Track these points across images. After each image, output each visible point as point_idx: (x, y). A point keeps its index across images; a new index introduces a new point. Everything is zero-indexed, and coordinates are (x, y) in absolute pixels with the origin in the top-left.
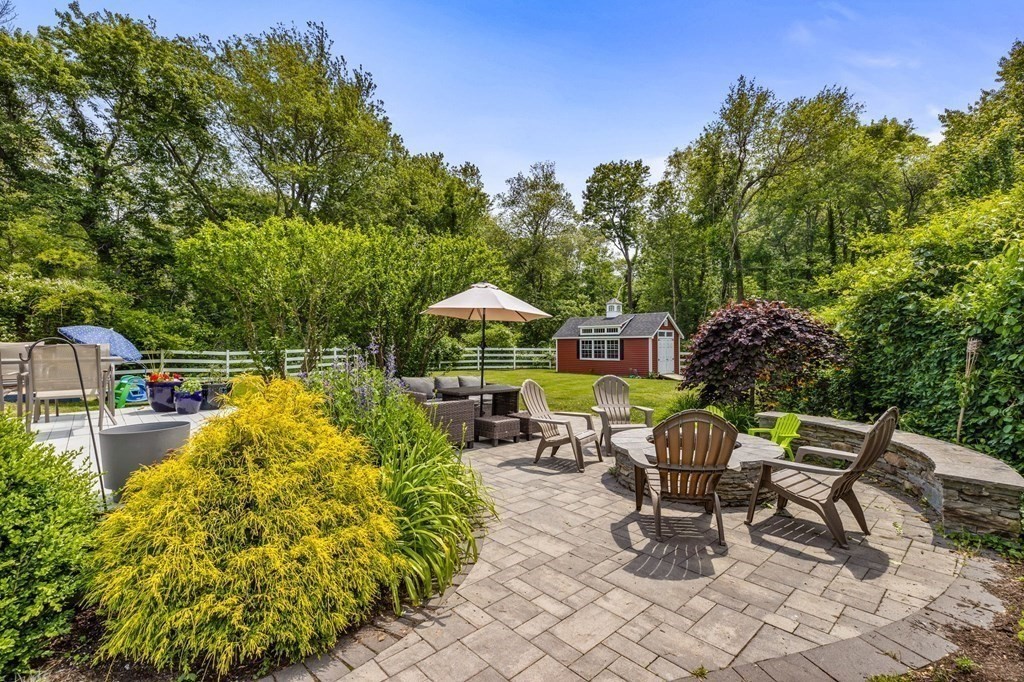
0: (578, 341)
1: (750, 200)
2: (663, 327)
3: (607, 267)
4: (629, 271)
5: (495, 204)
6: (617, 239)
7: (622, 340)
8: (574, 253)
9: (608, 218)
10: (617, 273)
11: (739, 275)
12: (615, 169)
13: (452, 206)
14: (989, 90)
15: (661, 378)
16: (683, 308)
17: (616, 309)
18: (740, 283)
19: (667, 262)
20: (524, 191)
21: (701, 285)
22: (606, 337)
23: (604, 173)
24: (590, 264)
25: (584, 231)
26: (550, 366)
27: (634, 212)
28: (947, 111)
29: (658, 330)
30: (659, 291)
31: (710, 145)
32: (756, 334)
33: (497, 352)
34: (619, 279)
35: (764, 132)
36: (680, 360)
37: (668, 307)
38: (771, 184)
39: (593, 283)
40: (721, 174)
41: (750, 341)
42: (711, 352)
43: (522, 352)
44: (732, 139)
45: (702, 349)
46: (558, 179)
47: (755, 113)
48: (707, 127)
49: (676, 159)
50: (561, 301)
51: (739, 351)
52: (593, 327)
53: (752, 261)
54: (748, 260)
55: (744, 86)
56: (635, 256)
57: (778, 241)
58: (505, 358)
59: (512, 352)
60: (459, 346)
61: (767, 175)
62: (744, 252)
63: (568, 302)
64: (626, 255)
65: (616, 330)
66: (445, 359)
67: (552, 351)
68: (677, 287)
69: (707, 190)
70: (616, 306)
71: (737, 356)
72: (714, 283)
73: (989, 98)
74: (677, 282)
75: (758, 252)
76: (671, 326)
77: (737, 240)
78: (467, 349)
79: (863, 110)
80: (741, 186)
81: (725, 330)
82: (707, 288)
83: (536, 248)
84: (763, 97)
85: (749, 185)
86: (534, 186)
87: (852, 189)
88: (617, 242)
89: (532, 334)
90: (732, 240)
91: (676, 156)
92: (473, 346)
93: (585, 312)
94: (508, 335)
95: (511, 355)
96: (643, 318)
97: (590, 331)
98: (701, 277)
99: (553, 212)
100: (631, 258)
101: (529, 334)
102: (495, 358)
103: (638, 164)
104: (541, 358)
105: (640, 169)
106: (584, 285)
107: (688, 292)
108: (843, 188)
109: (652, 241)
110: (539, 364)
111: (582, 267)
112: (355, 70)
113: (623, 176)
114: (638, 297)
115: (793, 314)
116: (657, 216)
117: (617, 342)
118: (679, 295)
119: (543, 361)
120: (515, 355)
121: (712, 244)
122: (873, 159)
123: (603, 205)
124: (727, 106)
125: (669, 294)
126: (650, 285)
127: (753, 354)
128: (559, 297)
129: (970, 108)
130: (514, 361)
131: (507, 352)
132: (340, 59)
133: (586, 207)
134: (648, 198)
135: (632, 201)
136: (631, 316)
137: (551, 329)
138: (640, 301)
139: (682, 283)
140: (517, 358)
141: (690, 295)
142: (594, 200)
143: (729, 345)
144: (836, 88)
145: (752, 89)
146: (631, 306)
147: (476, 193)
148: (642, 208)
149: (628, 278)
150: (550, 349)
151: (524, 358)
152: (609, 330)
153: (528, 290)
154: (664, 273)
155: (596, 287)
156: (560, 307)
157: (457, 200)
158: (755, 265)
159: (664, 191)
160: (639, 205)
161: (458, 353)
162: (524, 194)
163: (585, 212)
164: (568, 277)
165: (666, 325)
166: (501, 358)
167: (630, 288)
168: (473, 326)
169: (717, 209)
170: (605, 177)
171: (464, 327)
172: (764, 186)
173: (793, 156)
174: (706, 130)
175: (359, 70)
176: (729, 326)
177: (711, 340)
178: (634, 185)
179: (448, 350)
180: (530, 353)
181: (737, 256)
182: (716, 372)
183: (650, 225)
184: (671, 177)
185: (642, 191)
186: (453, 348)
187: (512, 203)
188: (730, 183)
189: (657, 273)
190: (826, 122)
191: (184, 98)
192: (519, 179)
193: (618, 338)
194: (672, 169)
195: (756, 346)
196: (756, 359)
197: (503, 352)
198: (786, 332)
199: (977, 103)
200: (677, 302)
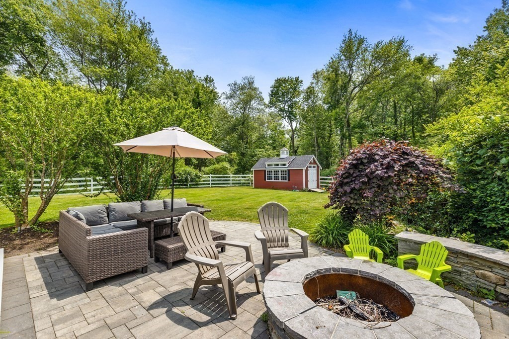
0: (265, 171)
1: (355, 96)
2: (311, 163)
3: (282, 133)
4: (293, 135)
5: (222, 98)
6: (286, 117)
7: (289, 170)
8: (265, 125)
9: (282, 106)
10: (287, 136)
11: (350, 136)
12: (285, 81)
13: (198, 98)
14: (480, 35)
15: (310, 191)
16: (321, 153)
17: (285, 153)
18: (350, 140)
19: (312, 129)
20: (237, 91)
21: (329, 141)
22: (280, 168)
23: (280, 82)
24: (273, 131)
25: (270, 115)
26: (250, 185)
27: (295, 104)
28: (458, 47)
29: (308, 165)
30: (308, 145)
31: (334, 67)
32: (389, 167)
33: (222, 177)
34: (288, 139)
35: (362, 60)
36: (320, 181)
37: (313, 152)
38: (365, 88)
39: (275, 141)
40: (340, 83)
41: (386, 173)
42: (352, 181)
43: (235, 177)
44: (346, 64)
45: (344, 178)
46: (256, 85)
47: (358, 50)
48: (333, 57)
49: (316, 75)
50: (257, 149)
51: (375, 181)
52: (273, 163)
53: (356, 128)
54: (354, 128)
55: (351, 35)
56: (296, 127)
57: (367, 118)
58: (226, 180)
59: (230, 177)
60: (200, 174)
61: (363, 83)
62: (352, 124)
63: (261, 150)
64: (291, 126)
65: (285, 165)
66: (191, 181)
67: (251, 176)
68: (317, 142)
69: (333, 90)
70: (285, 152)
71: (374, 185)
72: (336, 139)
73: (481, 39)
74: (317, 140)
75: (359, 123)
76: (315, 162)
77: (349, 117)
78: (204, 176)
79: (412, 49)
80: (350, 90)
81: (362, 163)
82: (333, 143)
83: (244, 121)
84: (361, 42)
85: (355, 88)
86: (242, 89)
87: (408, 90)
88: (287, 119)
89: (242, 167)
90: (346, 117)
91: (316, 73)
92: (208, 174)
93: (269, 155)
94: (227, 168)
95: (229, 179)
96: (300, 158)
97: (272, 165)
98: (330, 137)
99: (253, 102)
100: (294, 128)
101: (240, 167)
102: (220, 180)
103: (297, 79)
104: (245, 180)
105: (298, 81)
106: (271, 141)
107: (323, 145)
108: (404, 89)
109: (304, 117)
110: (244, 183)
111: (269, 132)
112: (140, 20)
113: (289, 84)
114: (298, 148)
115: (414, 151)
116: (307, 105)
117: (286, 171)
118: (318, 146)
119: (246, 182)
120: (231, 179)
121: (336, 119)
122: (419, 74)
123: (279, 100)
124: (343, 45)
125: (313, 146)
126: (303, 141)
127: (386, 184)
128: (257, 147)
129: (470, 46)
130: (231, 182)
131: (227, 177)
132: (131, 12)
133: (270, 100)
134: (302, 95)
135: (294, 97)
136: (294, 157)
137: (252, 164)
138: (298, 150)
139: (320, 140)
140: (232, 180)
141: (324, 146)
142: (275, 97)
143: (367, 176)
144: (399, 37)
145: (356, 37)
146: (294, 151)
147: (211, 92)
148: (299, 101)
149: (292, 138)
150: (250, 175)
151: (236, 181)
152: (282, 165)
153: (240, 143)
154: (311, 135)
155: (276, 143)
156: (256, 153)
157: (201, 95)
158: (357, 130)
159: (310, 92)
160: (298, 100)
161: (199, 178)
162: (238, 93)
163: (270, 103)
164: (262, 137)
165: (312, 162)
166: (223, 181)
167: (293, 143)
168: (210, 163)
169: (338, 101)
170: (280, 85)
171: (205, 163)
172: (361, 89)
173: (376, 73)
174: (332, 58)
175: (143, 20)
176: (365, 161)
177: (352, 171)
178: (295, 89)
179: (193, 177)
180: (240, 178)
181: (349, 125)
182: (356, 197)
183: (303, 110)
184: (314, 85)
185: (299, 92)
186: (196, 175)
187: (231, 97)
188: (345, 87)
189: (307, 135)
190: (394, 54)
191: (25, 24)
192: (235, 84)
193: (286, 169)
194: (315, 81)
195: (389, 177)
196: (389, 187)
197: (224, 177)
198: (411, 165)
199: (475, 42)
200: (317, 150)
